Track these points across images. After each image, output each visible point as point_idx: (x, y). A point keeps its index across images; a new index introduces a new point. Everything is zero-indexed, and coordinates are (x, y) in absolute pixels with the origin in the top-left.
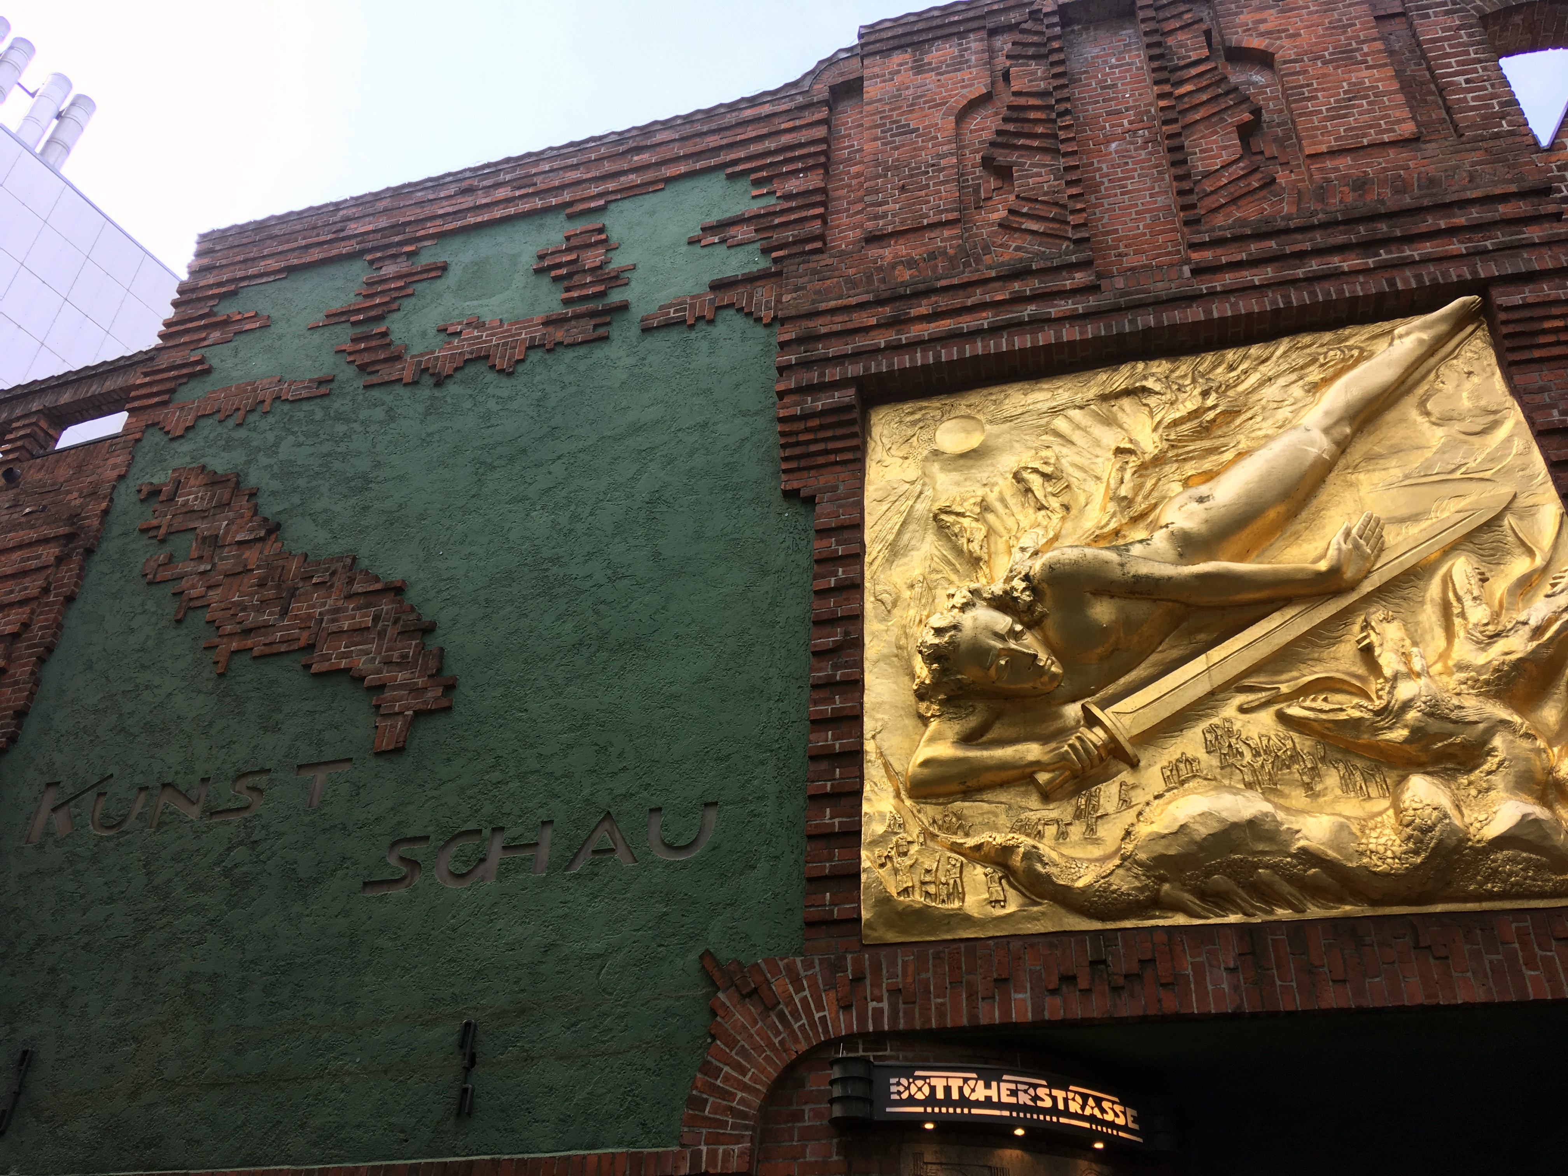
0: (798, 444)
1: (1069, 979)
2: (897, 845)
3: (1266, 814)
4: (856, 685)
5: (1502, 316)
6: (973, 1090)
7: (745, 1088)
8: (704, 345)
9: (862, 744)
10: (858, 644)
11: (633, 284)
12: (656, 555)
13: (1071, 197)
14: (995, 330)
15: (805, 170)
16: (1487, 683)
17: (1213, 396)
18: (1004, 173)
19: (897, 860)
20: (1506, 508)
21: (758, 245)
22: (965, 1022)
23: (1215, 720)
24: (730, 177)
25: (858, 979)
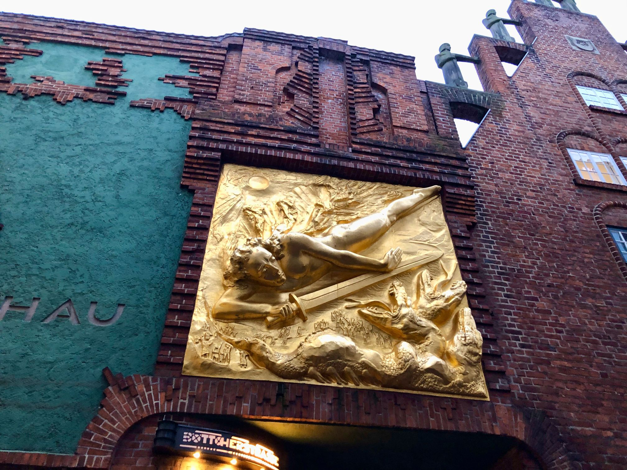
0: (192, 168)
1: (267, 400)
2: (205, 336)
3: (353, 346)
4: (199, 268)
5: (447, 195)
6: (219, 441)
7: (114, 430)
8: (157, 120)
9: (196, 292)
10: (203, 251)
11: (130, 87)
12: (117, 197)
13: (314, 112)
14: (280, 148)
15: (213, 69)
16: (429, 314)
17: (352, 195)
18: (291, 96)
19: (204, 342)
20: (440, 258)
21: (188, 89)
22: (220, 412)
23: (336, 310)
24: (181, 61)
25: (177, 389)
